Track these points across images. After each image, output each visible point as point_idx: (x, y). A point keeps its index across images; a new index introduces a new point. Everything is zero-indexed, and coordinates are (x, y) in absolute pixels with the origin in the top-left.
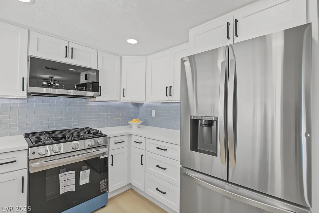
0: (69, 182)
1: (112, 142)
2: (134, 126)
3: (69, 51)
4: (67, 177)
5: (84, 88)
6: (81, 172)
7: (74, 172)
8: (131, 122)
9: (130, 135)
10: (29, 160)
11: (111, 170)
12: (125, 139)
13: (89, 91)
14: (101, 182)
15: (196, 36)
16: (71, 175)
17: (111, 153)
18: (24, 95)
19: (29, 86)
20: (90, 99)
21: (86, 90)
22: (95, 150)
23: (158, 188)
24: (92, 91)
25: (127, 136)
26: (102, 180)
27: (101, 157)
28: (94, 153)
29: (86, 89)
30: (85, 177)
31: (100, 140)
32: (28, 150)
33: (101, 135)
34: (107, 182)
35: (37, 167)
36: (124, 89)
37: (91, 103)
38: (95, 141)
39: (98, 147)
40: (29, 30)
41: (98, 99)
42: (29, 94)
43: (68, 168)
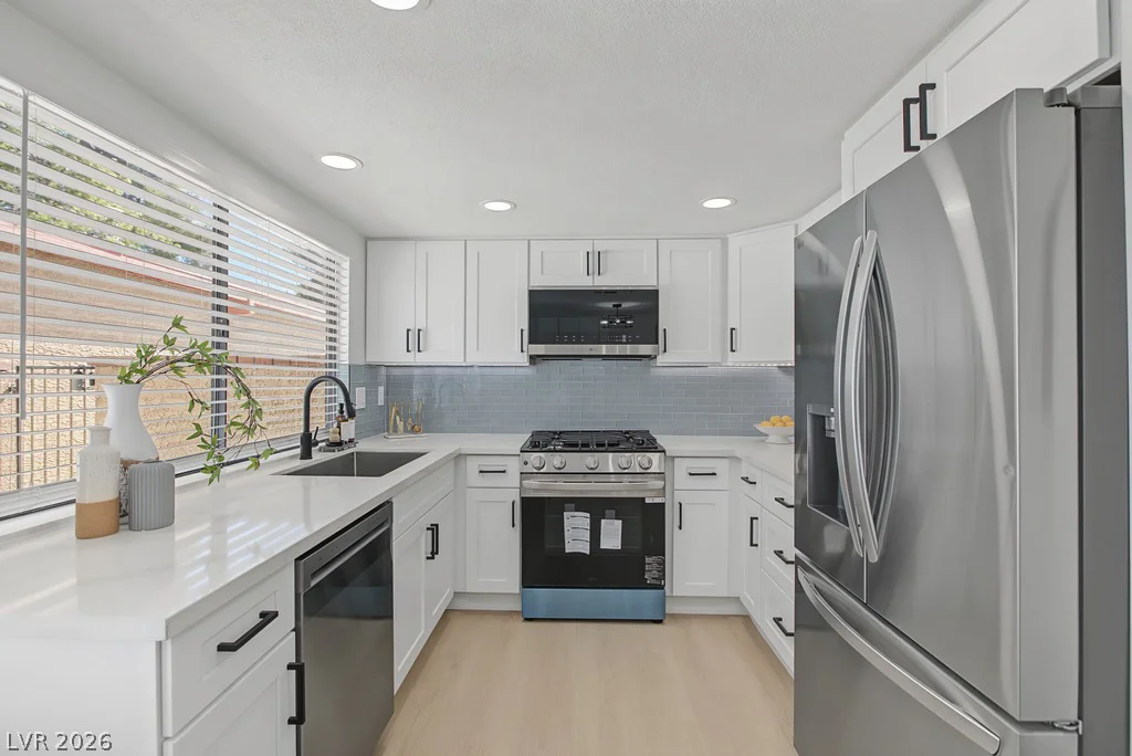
0: (581, 533)
1: (681, 468)
2: (772, 439)
3: (595, 262)
4: (577, 523)
5: (624, 337)
6: (603, 522)
7: (588, 515)
8: (762, 427)
9: (734, 459)
10: (520, 473)
12: (721, 466)
13: (643, 343)
14: (648, 560)
15: (855, 151)
16: (585, 520)
17: (679, 497)
18: (524, 360)
19: (530, 342)
21: (628, 342)
23: (781, 619)
25: (726, 461)
26: (650, 556)
27: (648, 501)
29: (627, 339)
30: (612, 535)
32: (519, 456)
33: (656, 449)
34: (663, 563)
35: (536, 488)
36: (732, 329)
39: (640, 473)
40: (529, 241)
41: (660, 360)
42: (533, 359)
43: (581, 504)
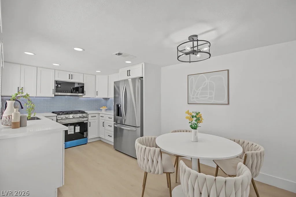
0: (71, 130)
1: (90, 116)
2: (103, 110)
3: (71, 76)
4: (70, 128)
6: (76, 127)
9: (100, 114)
10: (57, 120)
11: (89, 129)
12: (97, 115)
13: (80, 93)
14: (84, 133)
16: (73, 127)
17: (90, 121)
18: (53, 96)
19: (55, 92)
20: (80, 97)
21: (78, 93)
22: (82, 118)
23: (109, 135)
24: (82, 93)
27: (84, 122)
28: (81, 120)
30: (78, 129)
31: (84, 115)
32: (57, 116)
33: (85, 113)
34: (87, 133)
36: (97, 91)
37: (81, 98)
38: (82, 115)
39: (84, 117)
40: (55, 70)
41: (84, 96)
43: (71, 124)
